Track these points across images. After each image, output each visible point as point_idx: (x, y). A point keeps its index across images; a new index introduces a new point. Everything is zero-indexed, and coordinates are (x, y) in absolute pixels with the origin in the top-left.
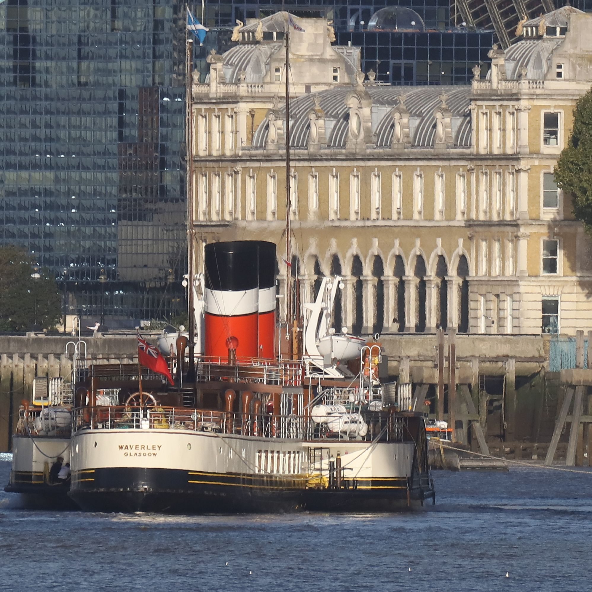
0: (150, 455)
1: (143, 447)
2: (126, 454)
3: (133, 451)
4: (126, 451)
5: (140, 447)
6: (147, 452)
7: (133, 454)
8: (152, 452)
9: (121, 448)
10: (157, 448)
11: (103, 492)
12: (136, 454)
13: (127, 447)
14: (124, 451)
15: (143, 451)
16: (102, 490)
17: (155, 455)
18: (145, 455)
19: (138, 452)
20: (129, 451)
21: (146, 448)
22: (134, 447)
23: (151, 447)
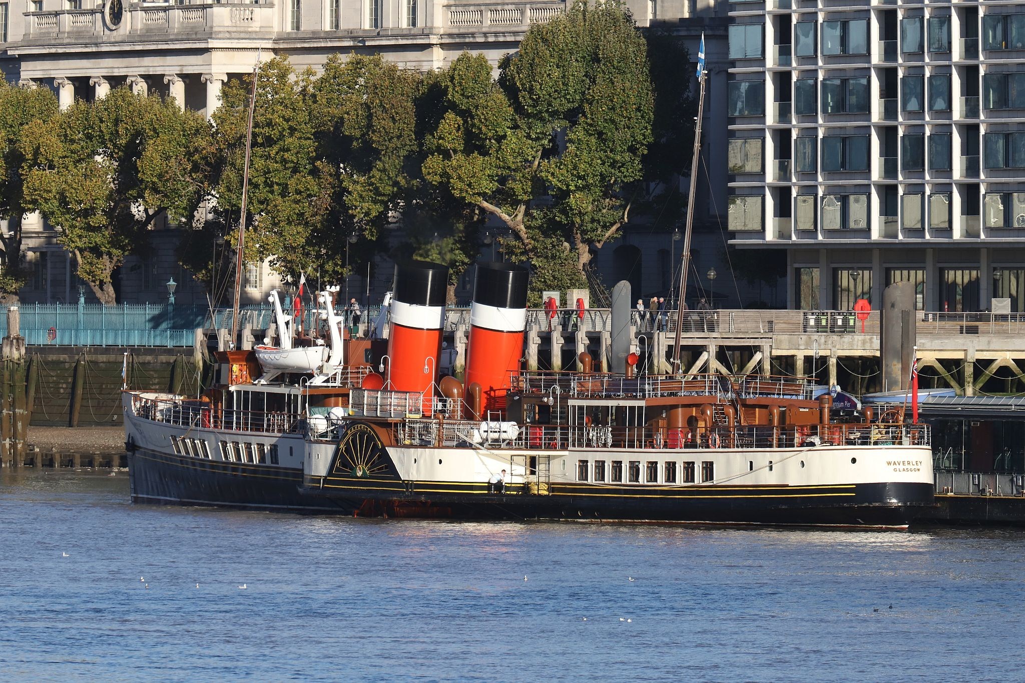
0: (915, 470)
1: (909, 463)
2: (895, 470)
3: (901, 466)
4: (895, 466)
5: (906, 463)
6: (913, 467)
7: (902, 470)
8: (916, 467)
9: (889, 463)
10: (919, 464)
12: (904, 470)
13: (895, 463)
14: (892, 467)
15: (909, 467)
18: (911, 470)
19: (905, 467)
20: (897, 467)
21: (911, 463)
22: (901, 463)
23: (915, 463)
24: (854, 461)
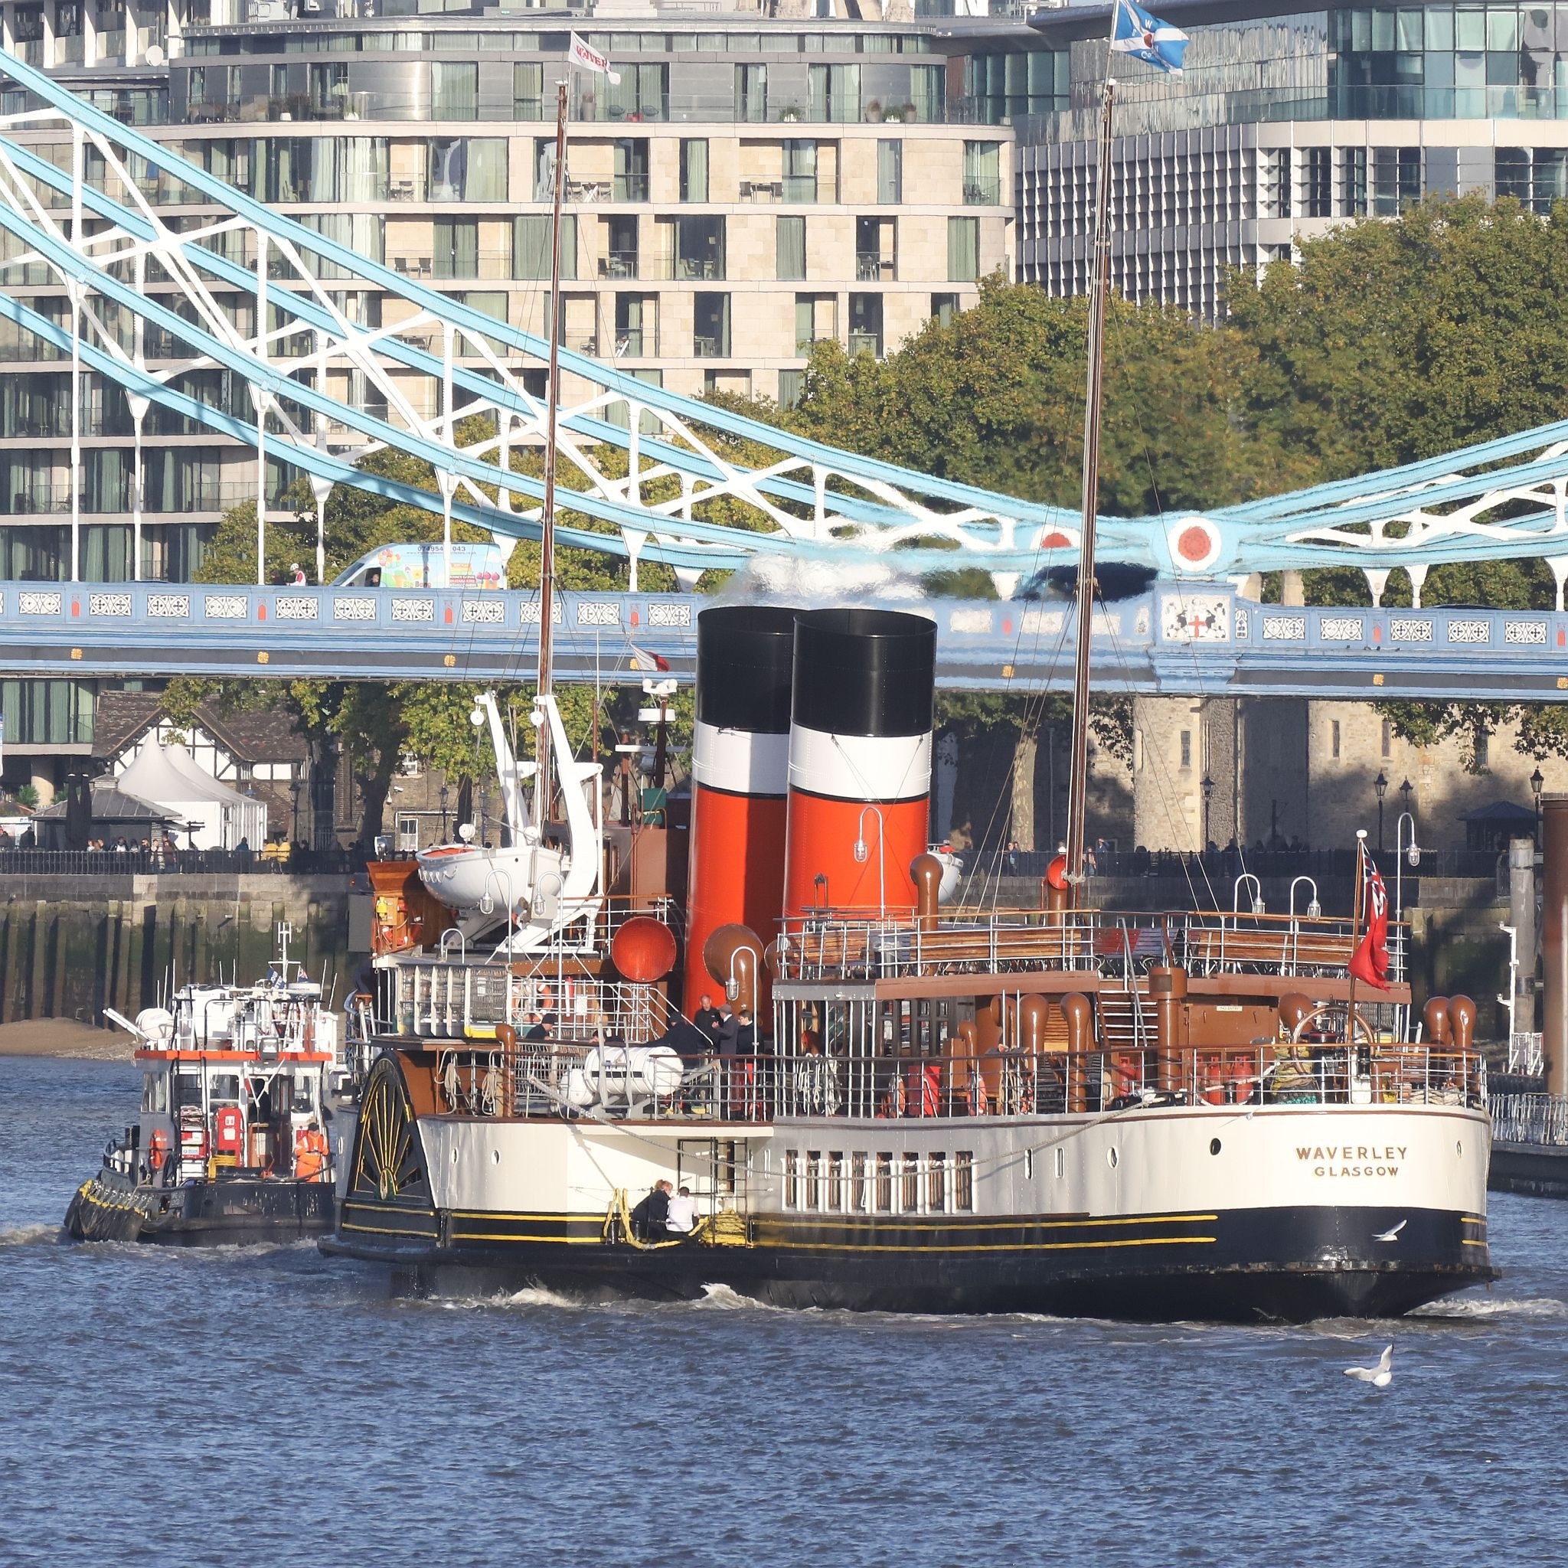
0: (1381, 1172)
1: (1362, 1153)
2: (1318, 1172)
3: (1339, 1163)
4: (1319, 1162)
5: (1354, 1153)
6: (1375, 1164)
7: (1337, 1170)
8: (1386, 1164)
9: (1303, 1154)
10: (1397, 1154)
11: (1262, 1273)
12: (1345, 1171)
13: (1319, 1153)
14: (1311, 1163)
15: (1362, 1163)
16: (1260, 1267)
17: (1393, 1171)
18: (1368, 1172)
19: (1350, 1165)
20: (1325, 1163)
21: (1370, 1154)
22: (1339, 1153)
23: (1381, 1152)
24: (1216, 1146)
